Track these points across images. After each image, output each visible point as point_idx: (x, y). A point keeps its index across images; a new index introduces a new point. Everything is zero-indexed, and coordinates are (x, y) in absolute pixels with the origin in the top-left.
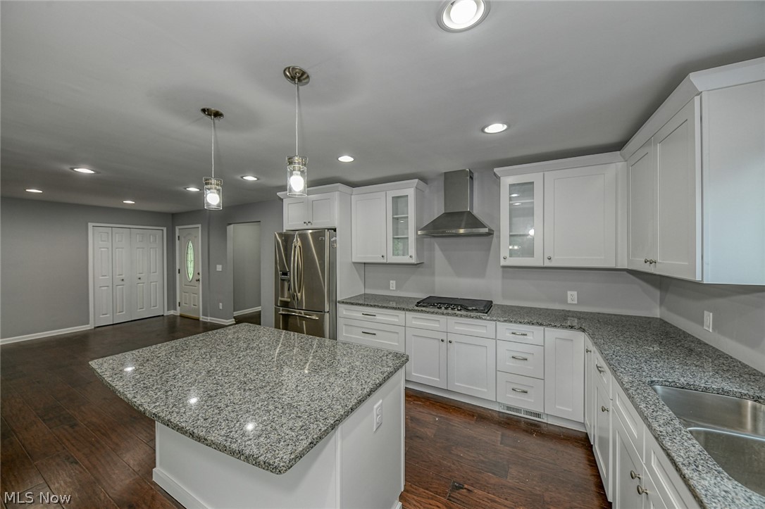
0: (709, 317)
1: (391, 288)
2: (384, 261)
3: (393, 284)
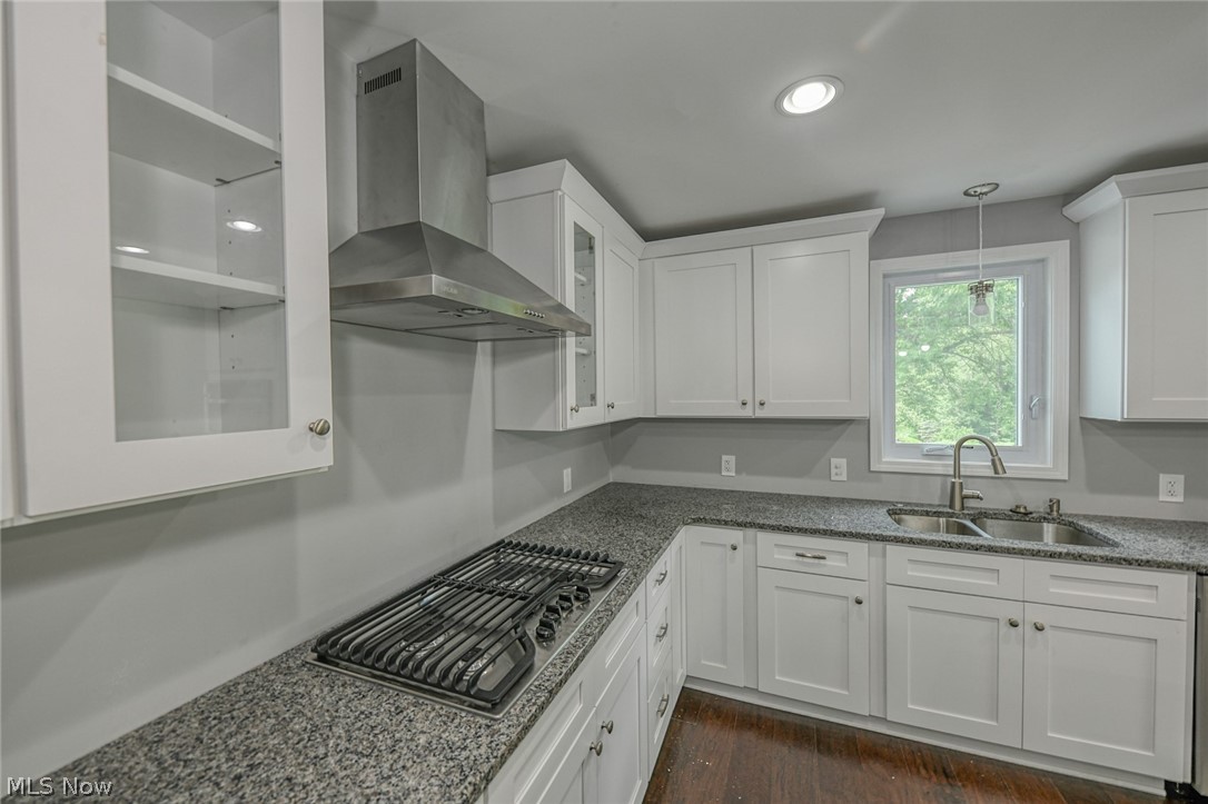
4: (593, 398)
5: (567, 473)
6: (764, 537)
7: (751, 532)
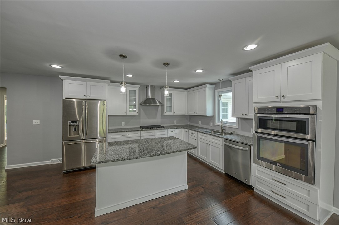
0: (200, 122)
1: (122, 125)
2: (126, 114)
3: (123, 124)
6: (189, 131)
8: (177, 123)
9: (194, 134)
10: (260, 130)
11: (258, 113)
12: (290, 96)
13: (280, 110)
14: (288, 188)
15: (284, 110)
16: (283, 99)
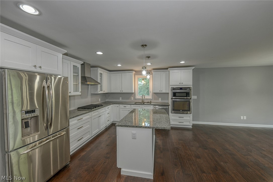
4: (102, 90)
5: (100, 99)
6: (121, 105)
7: (120, 105)
8: (101, 101)
9: (127, 107)
10: (174, 98)
11: (173, 90)
12: (184, 83)
13: (181, 89)
14: (184, 118)
15: (183, 88)
16: (182, 85)
